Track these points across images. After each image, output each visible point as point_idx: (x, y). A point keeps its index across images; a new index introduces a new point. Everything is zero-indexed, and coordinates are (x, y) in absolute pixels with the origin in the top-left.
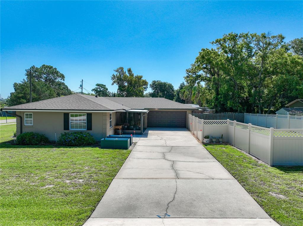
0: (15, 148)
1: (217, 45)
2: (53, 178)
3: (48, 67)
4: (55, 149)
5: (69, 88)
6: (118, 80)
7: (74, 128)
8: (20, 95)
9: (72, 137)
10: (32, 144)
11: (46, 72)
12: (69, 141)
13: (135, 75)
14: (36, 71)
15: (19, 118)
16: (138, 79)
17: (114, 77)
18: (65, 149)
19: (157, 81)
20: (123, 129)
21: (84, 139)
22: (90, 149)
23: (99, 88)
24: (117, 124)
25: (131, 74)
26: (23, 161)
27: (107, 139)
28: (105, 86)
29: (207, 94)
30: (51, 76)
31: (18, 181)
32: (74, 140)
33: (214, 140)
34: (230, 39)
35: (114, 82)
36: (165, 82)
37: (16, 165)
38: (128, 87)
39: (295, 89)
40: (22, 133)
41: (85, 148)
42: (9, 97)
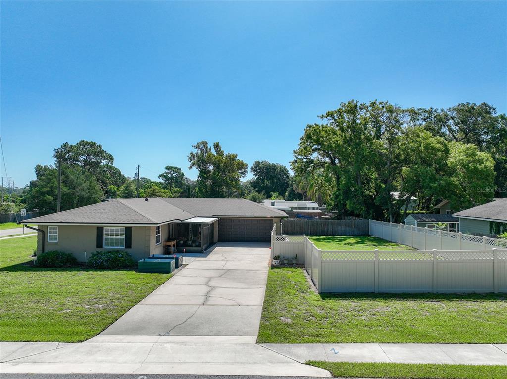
0: (34, 271)
1: (329, 119)
2: (73, 303)
3: (88, 143)
4: (82, 272)
5: (122, 174)
6: (198, 160)
7: (109, 246)
8: (45, 190)
9: (104, 258)
10: (56, 267)
11: (85, 152)
12: (101, 263)
13: (226, 153)
14: (70, 151)
15: (41, 233)
16: (230, 160)
17: (192, 157)
18: (95, 272)
19: (263, 162)
20: (177, 245)
21: (119, 260)
22: (125, 272)
23: (170, 173)
24: (169, 239)
25: (219, 151)
26: (44, 286)
27: (147, 260)
28: (180, 169)
29: (327, 188)
30: (93, 159)
31: (37, 306)
32: (106, 261)
33: (286, 262)
34: (347, 112)
35: (193, 164)
36: (275, 163)
37: (35, 290)
38: (214, 173)
39: (429, 187)
40: (44, 252)
41: (119, 272)
42: (27, 186)
